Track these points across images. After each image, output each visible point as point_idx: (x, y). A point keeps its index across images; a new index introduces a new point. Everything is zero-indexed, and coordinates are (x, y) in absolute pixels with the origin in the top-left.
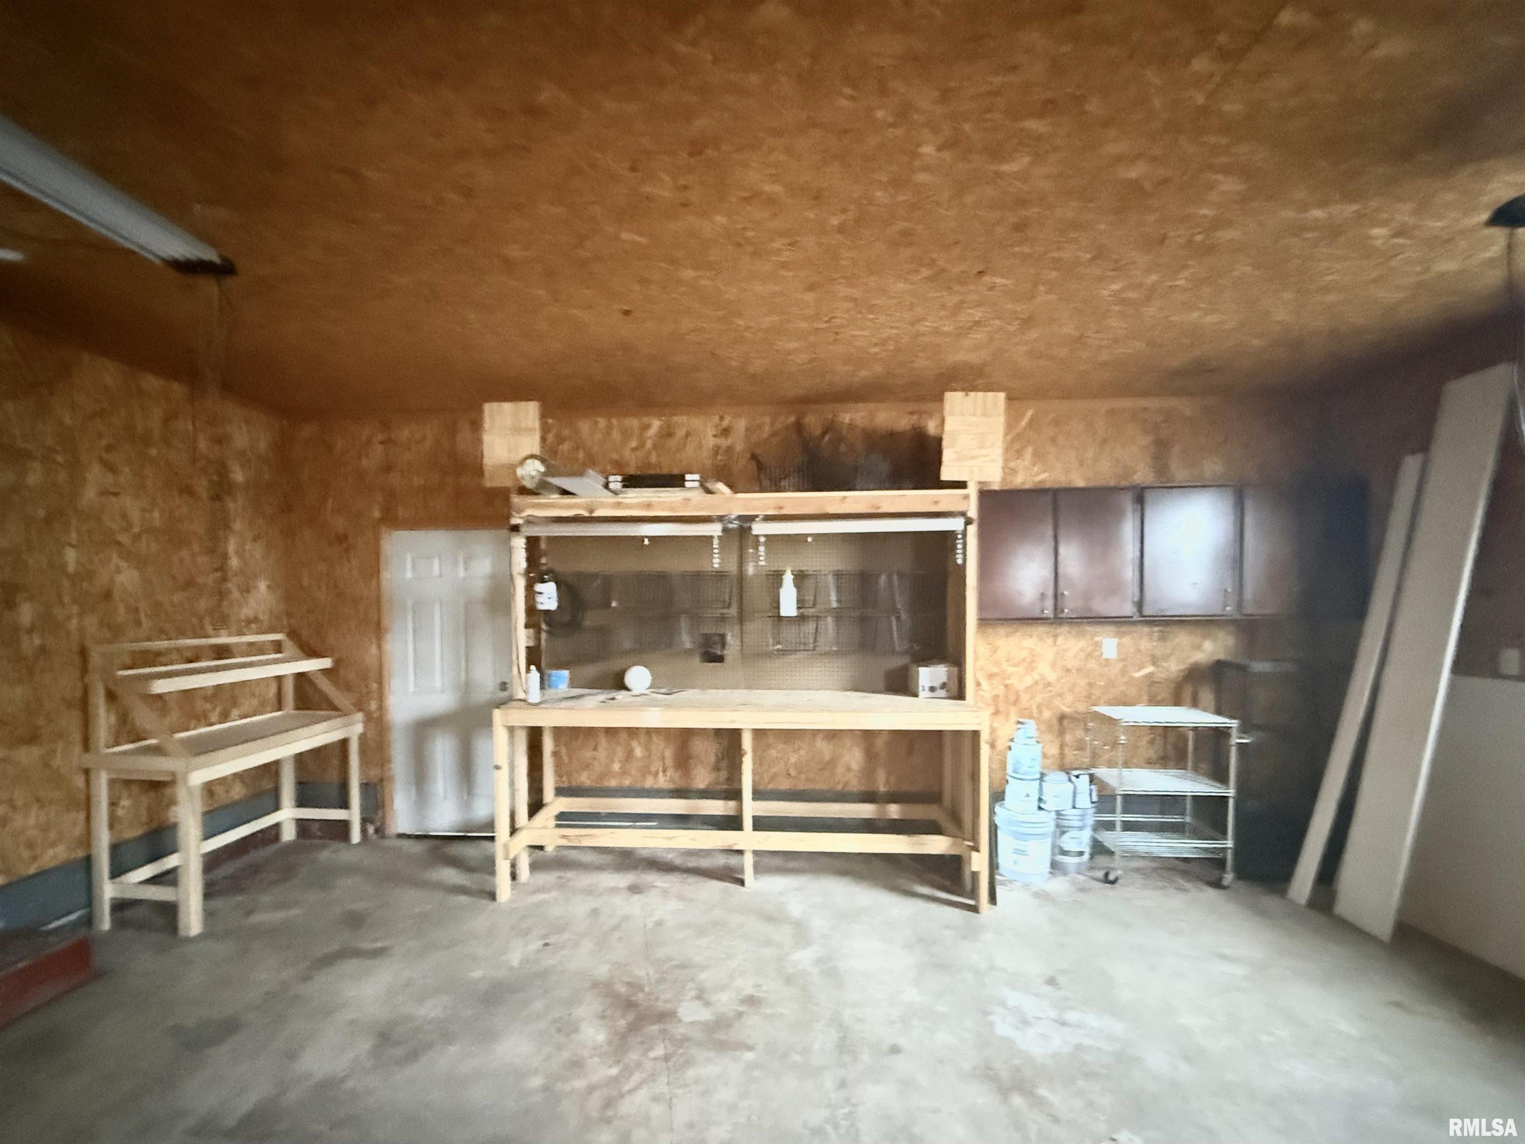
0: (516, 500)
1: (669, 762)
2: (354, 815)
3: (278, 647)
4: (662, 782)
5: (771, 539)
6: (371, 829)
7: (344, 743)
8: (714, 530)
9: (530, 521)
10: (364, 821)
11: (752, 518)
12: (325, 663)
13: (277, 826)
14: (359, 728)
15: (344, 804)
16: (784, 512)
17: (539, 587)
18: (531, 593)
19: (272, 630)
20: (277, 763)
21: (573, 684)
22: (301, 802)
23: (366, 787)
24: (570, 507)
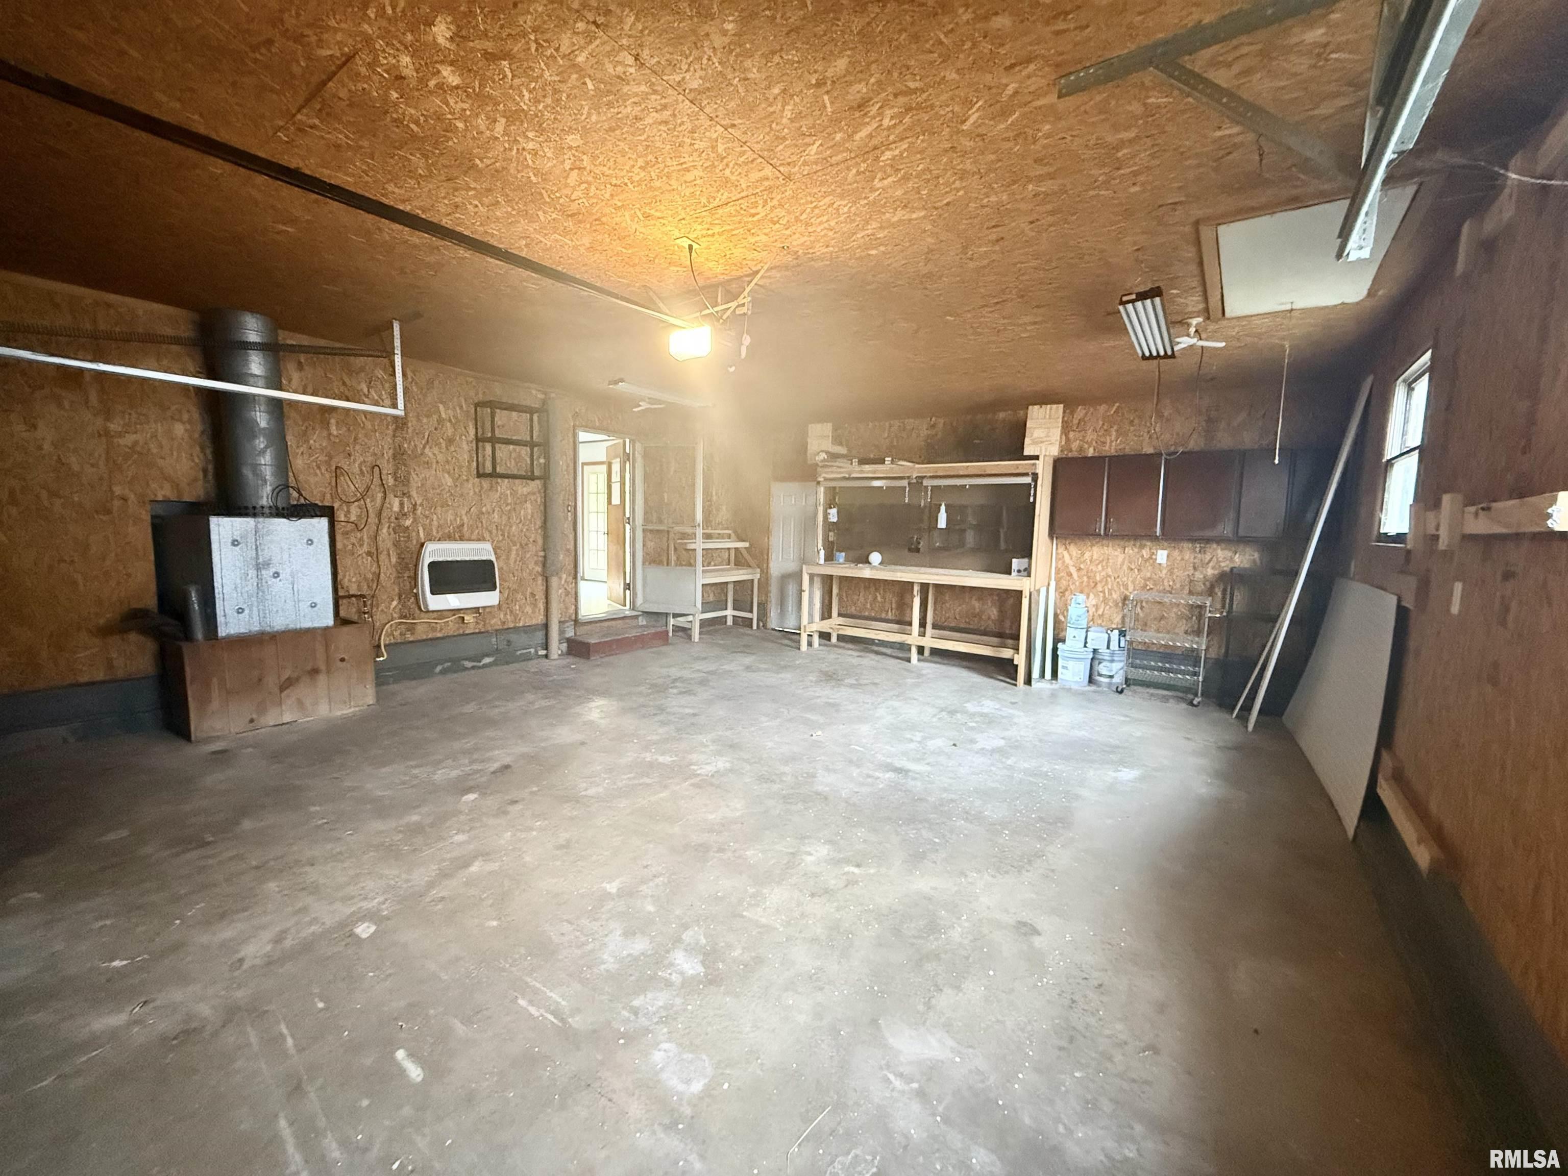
0: (819, 469)
1: (894, 606)
2: (755, 616)
3: (729, 537)
4: (890, 616)
5: (935, 488)
6: (761, 624)
7: (753, 580)
8: (905, 483)
9: (826, 479)
10: (758, 620)
11: (923, 477)
12: (747, 545)
13: (726, 617)
14: (758, 576)
15: (751, 611)
16: (938, 474)
17: (829, 511)
18: (826, 515)
19: (727, 528)
20: (727, 583)
21: (847, 560)
22: (734, 609)
23: (759, 604)
24: (840, 473)
